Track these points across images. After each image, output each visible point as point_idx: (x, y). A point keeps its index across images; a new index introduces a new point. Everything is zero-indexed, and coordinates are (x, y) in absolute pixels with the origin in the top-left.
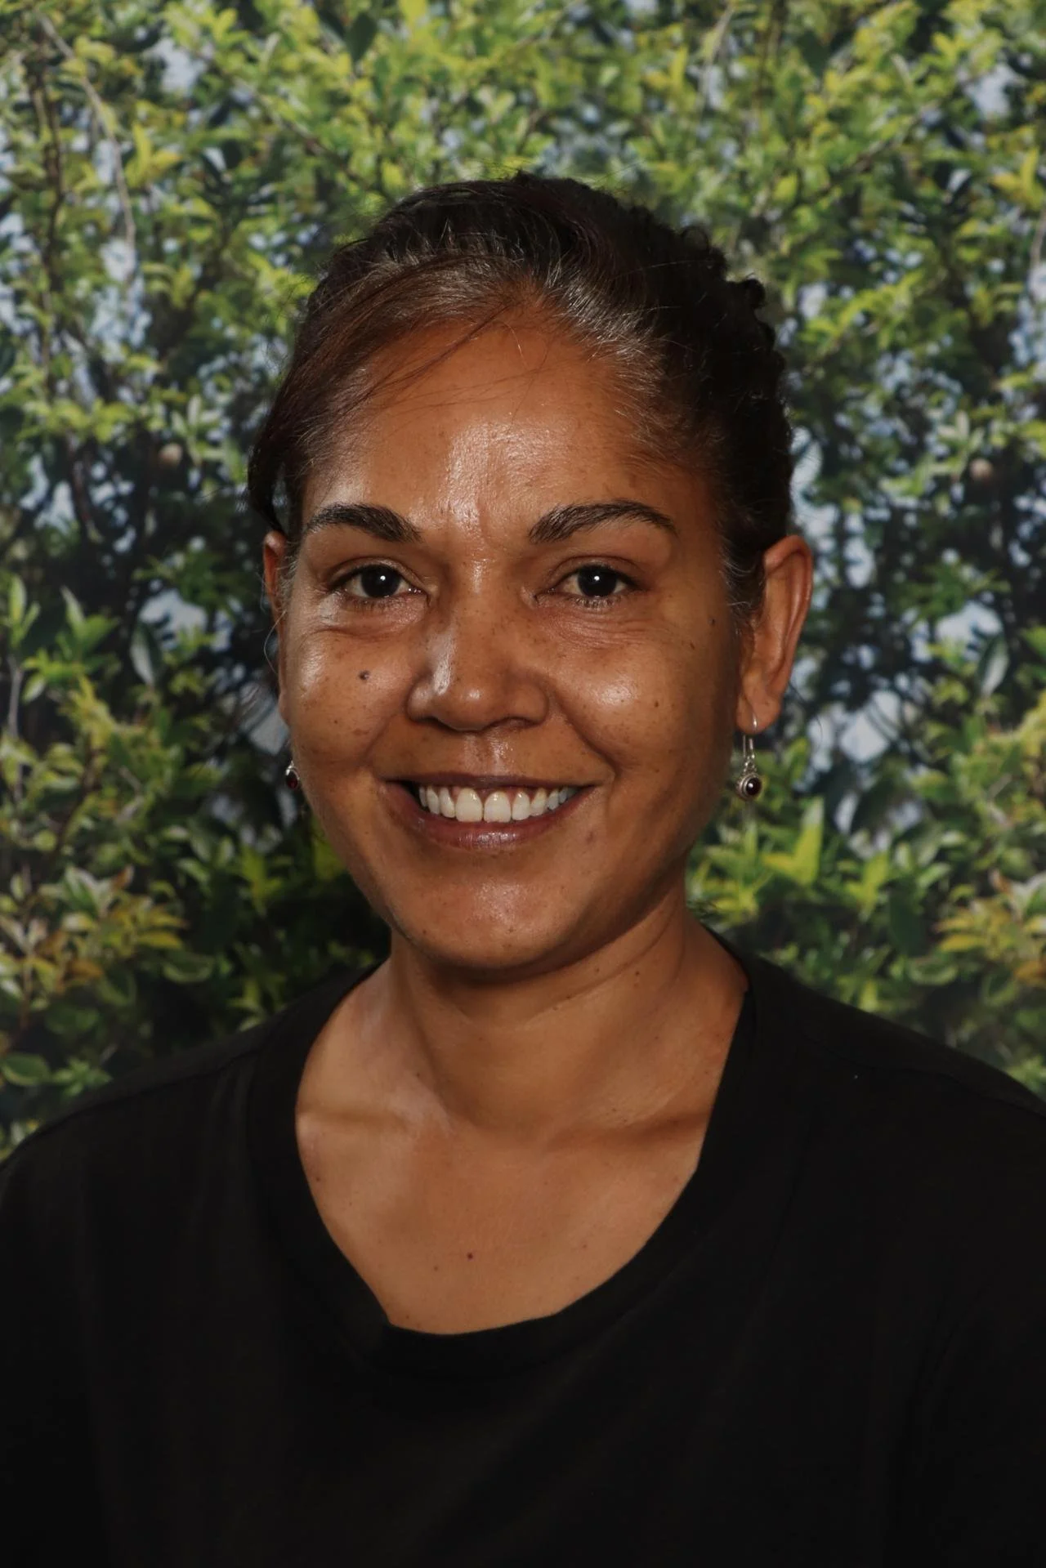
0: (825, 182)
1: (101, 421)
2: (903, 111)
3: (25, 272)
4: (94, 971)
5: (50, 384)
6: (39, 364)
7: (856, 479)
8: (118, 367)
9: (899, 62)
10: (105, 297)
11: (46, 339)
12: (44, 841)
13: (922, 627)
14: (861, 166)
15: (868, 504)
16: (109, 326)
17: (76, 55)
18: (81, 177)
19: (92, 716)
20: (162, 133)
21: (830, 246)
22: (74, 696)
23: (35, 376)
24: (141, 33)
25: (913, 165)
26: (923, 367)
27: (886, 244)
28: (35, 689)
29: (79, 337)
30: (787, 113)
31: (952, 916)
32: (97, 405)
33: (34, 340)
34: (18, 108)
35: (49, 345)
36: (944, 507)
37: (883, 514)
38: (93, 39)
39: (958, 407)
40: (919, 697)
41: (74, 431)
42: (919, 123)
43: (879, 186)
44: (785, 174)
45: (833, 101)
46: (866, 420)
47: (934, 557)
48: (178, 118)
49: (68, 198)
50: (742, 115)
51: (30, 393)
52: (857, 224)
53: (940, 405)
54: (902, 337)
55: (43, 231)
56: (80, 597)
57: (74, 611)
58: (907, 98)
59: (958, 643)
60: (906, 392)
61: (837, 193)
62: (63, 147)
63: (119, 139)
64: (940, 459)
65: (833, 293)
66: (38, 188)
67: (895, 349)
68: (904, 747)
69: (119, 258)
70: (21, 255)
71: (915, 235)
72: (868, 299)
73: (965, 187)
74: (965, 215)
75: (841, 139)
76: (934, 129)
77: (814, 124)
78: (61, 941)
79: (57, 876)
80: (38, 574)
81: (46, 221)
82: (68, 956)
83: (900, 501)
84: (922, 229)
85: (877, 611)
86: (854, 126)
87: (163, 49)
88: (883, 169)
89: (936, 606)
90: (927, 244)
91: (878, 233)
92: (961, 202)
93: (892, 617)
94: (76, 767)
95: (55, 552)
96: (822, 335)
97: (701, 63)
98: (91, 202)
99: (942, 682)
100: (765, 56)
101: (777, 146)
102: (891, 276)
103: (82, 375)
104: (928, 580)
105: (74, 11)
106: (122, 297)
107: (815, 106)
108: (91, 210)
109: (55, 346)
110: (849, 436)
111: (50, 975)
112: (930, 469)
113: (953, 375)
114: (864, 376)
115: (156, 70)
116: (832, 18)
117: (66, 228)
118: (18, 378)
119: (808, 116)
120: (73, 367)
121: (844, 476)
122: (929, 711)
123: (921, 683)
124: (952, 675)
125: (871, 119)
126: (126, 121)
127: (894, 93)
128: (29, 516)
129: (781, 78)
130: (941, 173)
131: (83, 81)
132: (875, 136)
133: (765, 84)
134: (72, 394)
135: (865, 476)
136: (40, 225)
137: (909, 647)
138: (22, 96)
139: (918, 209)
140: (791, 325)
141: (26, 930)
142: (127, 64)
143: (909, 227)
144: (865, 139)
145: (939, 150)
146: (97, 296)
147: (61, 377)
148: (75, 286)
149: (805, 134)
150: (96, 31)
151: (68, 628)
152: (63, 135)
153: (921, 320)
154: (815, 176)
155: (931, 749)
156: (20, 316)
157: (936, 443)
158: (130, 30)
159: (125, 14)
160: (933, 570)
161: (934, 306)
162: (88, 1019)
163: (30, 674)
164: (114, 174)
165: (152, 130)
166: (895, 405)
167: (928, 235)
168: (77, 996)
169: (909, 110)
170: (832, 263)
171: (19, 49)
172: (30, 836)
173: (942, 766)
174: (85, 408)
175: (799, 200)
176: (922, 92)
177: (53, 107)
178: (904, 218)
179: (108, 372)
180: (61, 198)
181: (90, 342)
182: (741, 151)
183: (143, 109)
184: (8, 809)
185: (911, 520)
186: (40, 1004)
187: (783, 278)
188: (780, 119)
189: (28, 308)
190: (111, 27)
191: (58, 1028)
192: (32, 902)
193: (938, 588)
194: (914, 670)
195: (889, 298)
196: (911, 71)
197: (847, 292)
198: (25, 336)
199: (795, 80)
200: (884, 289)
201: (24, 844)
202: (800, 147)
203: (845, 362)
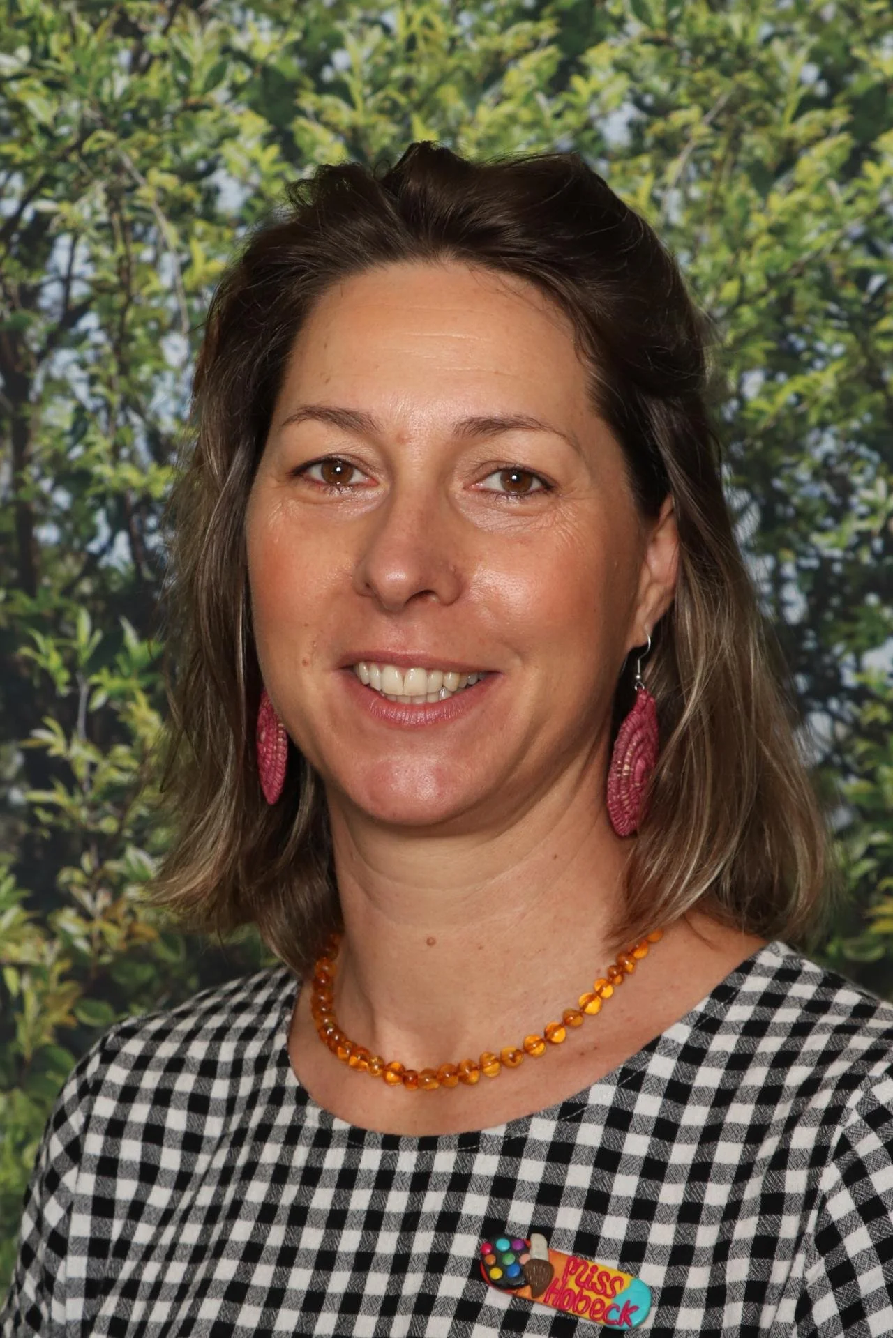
0: (763, 285)
1: (155, 480)
2: (831, 227)
3: (99, 359)
4: (151, 933)
5: (115, 451)
6: (106, 435)
7: (790, 533)
8: (170, 437)
9: (833, 186)
10: (163, 379)
11: (113, 414)
12: (109, 825)
13: (849, 659)
14: (794, 272)
15: (800, 554)
16: (166, 403)
17: (148, 183)
18: (147, 282)
19: (146, 723)
20: (214, 246)
21: (768, 338)
22: (131, 706)
23: (102, 444)
24: (201, 165)
25: (838, 272)
26: (847, 441)
27: (814, 337)
28: (99, 700)
29: (140, 411)
30: (733, 227)
31: (879, 903)
32: (152, 468)
33: (103, 415)
34: (99, 227)
35: (115, 419)
36: (866, 557)
37: (814, 563)
38: (162, 171)
39: (877, 474)
40: (848, 718)
41: (133, 489)
42: (845, 236)
43: (809, 288)
44: (730, 278)
45: (774, 218)
46: (797, 483)
47: (858, 599)
48: (227, 234)
49: (136, 299)
50: (696, 230)
51: (98, 458)
52: (790, 321)
53: (861, 471)
54: (828, 415)
55: (115, 326)
56: (136, 624)
57: (130, 636)
58: (838, 216)
59: (881, 672)
60: (833, 461)
61: (773, 295)
62: (133, 258)
63: (179, 251)
64: (862, 517)
65: (770, 377)
66: (112, 291)
67: (823, 425)
68: (837, 759)
69: (176, 348)
70: (97, 346)
71: (839, 329)
72: (800, 383)
73: (882, 289)
74: (882, 313)
75: (779, 250)
76: (857, 241)
77: (756, 237)
78: (123, 908)
79: (119, 854)
80: (101, 606)
81: (117, 318)
82: (128, 920)
83: (827, 552)
84: (845, 324)
85: (810, 645)
86: (790, 239)
87: (219, 178)
88: (813, 275)
89: (861, 641)
90: (849, 337)
91: (808, 328)
92: (878, 302)
93: (824, 649)
94: (134, 764)
95: (114, 588)
96: (760, 413)
97: (664, 187)
98: (154, 303)
99: (868, 705)
100: (719, 180)
101: (724, 255)
102: (819, 364)
103: (141, 444)
104: (854, 619)
105: (149, 148)
106: (177, 380)
107: (759, 222)
108: (154, 309)
109: (120, 420)
110: (784, 498)
111: (115, 935)
112: (853, 526)
113: (873, 446)
114: (796, 447)
115: (211, 195)
116: (779, 149)
117: (133, 325)
118: (89, 446)
119: (752, 230)
120: (134, 436)
121: (779, 531)
122: (857, 729)
123: (850, 705)
124: (876, 699)
125: (803, 233)
126: (185, 237)
127: (826, 211)
128: (94, 558)
129: (732, 199)
130: (862, 278)
131: (152, 205)
132: (808, 247)
133: (717, 203)
134: (132, 459)
135: (796, 530)
136: (112, 321)
137: (839, 676)
138: (103, 218)
139: (842, 309)
140: (734, 404)
141: (94, 898)
142: (189, 191)
143: (834, 323)
144: (798, 250)
145: (861, 259)
146: (156, 379)
147: (124, 445)
148: (138, 371)
149: (748, 245)
150: (166, 164)
151: (126, 650)
152: (134, 248)
153: (845, 400)
154: (755, 280)
155: (860, 761)
156: (93, 395)
157: (858, 503)
158: (193, 163)
159: (190, 150)
160: (856, 610)
161: (856, 389)
162: (146, 973)
163: (94, 688)
164: (174, 280)
165: (206, 244)
166: (823, 471)
167: (851, 329)
168: (136, 953)
169: (839, 226)
170: (769, 353)
171: (102, 179)
172: (96, 821)
173: (870, 776)
174: (142, 470)
175: (741, 300)
176: (850, 210)
177: (127, 226)
178: (829, 315)
179: (163, 441)
180: (130, 300)
181: (149, 416)
182: (693, 259)
183: (200, 226)
184: (78, 798)
185: (837, 568)
186: (106, 959)
187: (728, 365)
188: (728, 233)
189: (100, 389)
190: (178, 161)
191: (121, 980)
192: (98, 875)
193: (862, 626)
194: (844, 695)
195: (817, 382)
196: (842, 194)
197: (781, 377)
198: (96, 411)
199: (743, 200)
200: (813, 375)
201: (92, 827)
202: (743, 255)
203: (780, 435)
